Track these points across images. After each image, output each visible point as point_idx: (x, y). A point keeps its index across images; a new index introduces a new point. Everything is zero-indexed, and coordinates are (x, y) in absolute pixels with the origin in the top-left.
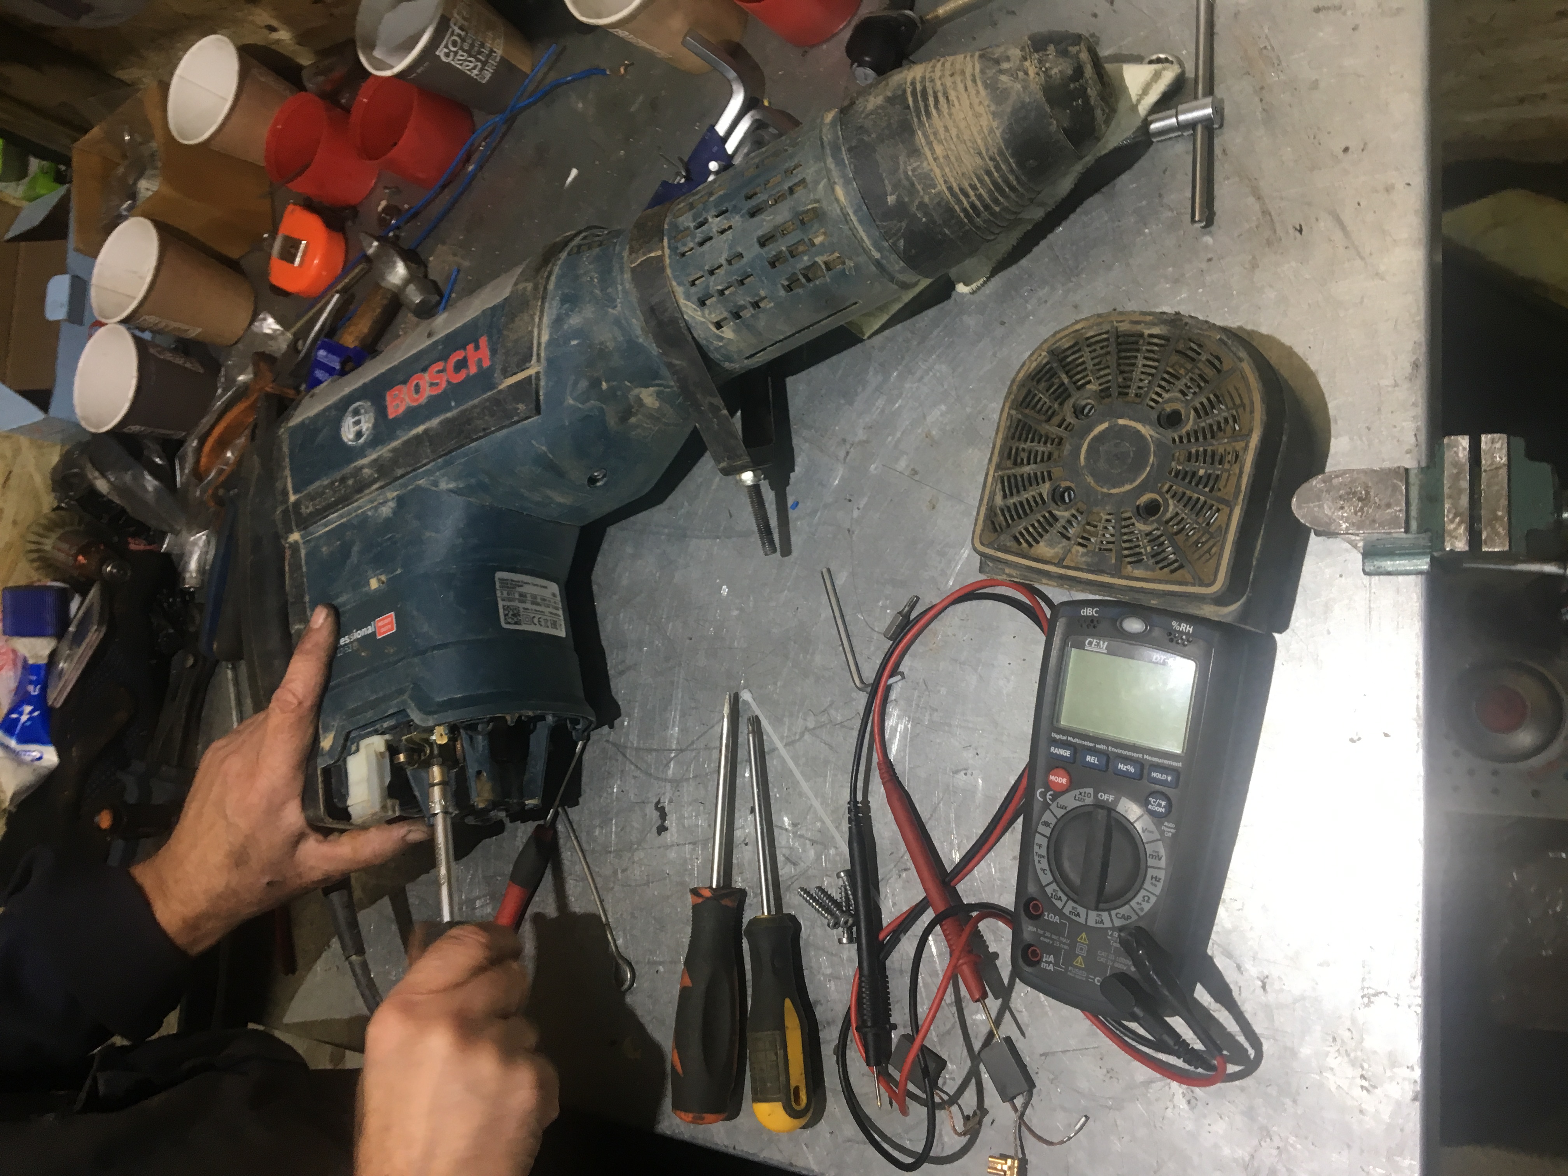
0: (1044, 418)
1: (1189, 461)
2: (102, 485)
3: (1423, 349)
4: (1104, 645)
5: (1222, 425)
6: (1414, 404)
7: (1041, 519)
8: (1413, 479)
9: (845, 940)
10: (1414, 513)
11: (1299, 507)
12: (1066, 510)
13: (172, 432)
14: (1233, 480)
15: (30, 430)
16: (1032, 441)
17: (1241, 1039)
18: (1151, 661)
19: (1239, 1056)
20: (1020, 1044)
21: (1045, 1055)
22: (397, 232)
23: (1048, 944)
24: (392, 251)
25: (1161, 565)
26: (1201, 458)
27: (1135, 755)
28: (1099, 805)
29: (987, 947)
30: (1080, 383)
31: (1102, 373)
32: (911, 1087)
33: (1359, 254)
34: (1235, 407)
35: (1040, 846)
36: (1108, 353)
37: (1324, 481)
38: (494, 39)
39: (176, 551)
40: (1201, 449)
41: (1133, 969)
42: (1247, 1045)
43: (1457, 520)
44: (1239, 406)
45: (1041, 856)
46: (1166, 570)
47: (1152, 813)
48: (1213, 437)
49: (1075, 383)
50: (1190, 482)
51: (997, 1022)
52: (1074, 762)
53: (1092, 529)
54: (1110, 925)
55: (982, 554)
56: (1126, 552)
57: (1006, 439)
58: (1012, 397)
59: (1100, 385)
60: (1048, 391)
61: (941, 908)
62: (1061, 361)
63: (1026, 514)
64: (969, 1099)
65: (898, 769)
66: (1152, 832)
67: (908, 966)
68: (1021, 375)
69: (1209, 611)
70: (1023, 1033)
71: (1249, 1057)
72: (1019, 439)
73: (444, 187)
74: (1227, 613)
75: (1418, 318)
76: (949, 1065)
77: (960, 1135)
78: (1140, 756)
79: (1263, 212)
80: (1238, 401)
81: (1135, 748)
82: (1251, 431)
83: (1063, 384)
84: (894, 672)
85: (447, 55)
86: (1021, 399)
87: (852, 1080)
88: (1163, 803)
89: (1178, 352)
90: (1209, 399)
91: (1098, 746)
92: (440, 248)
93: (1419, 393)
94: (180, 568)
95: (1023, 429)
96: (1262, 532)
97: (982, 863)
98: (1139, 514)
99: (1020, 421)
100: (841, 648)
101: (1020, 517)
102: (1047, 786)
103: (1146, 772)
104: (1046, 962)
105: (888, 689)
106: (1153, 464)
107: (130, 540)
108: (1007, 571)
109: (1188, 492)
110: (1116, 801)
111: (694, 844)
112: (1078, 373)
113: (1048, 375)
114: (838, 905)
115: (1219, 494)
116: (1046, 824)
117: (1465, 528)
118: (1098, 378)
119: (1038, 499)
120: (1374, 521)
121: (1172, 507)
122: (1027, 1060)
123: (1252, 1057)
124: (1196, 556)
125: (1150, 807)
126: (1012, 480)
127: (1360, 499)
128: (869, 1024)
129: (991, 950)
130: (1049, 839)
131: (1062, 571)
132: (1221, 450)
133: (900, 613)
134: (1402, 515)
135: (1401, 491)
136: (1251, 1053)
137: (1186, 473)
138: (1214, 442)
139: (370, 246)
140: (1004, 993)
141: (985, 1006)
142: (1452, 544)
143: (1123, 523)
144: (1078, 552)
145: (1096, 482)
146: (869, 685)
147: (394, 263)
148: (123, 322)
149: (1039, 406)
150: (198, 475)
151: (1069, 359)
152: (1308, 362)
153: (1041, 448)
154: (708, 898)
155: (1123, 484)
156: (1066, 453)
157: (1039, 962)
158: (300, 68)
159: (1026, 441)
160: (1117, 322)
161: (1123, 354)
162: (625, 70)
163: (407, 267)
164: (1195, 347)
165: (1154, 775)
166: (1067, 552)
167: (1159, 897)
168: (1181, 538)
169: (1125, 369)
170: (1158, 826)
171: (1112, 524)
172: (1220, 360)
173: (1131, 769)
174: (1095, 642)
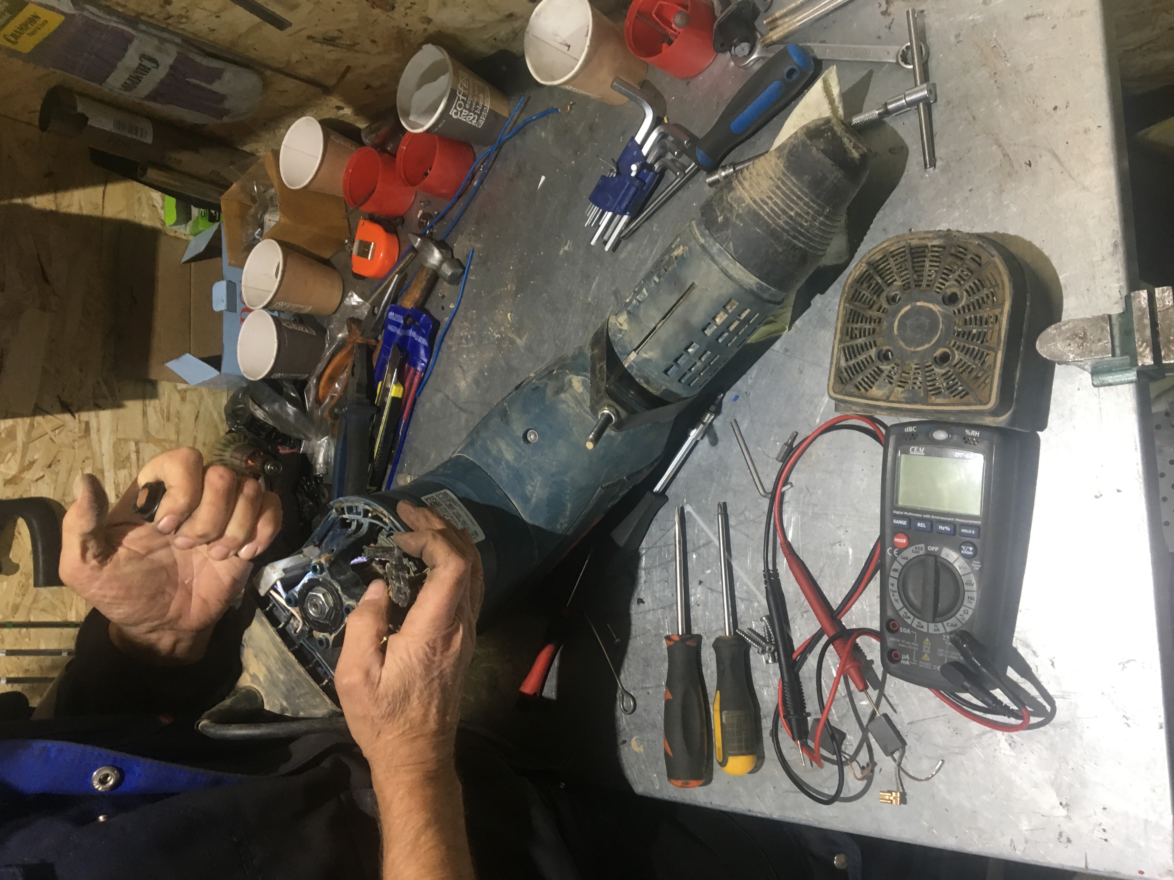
0: (867, 306)
1: (966, 324)
2: (259, 414)
3: (1120, 234)
4: (922, 450)
5: (985, 300)
6: (1117, 271)
7: (872, 372)
8: (1114, 321)
9: (770, 661)
10: (1117, 343)
11: (1041, 347)
12: (888, 365)
13: (299, 375)
14: (996, 334)
15: (210, 384)
16: (861, 322)
17: (1041, 700)
18: (954, 458)
19: (1039, 710)
20: (894, 718)
21: (911, 723)
22: (431, 230)
23: (904, 648)
24: (431, 244)
25: (954, 394)
26: (973, 322)
27: (949, 519)
28: (929, 554)
29: (866, 657)
30: (889, 281)
31: (903, 274)
32: (824, 753)
33: (1071, 176)
34: (993, 287)
35: (893, 585)
36: (906, 260)
37: (1056, 329)
38: (484, 99)
39: (309, 452)
40: (973, 316)
41: (962, 658)
42: (1045, 703)
43: (1145, 344)
44: (995, 286)
45: (894, 591)
46: (957, 397)
47: (965, 556)
48: (980, 308)
49: (886, 282)
50: (968, 338)
51: (877, 704)
52: (910, 528)
53: (907, 375)
54: (944, 631)
55: (835, 399)
56: (930, 388)
57: (843, 323)
58: (845, 295)
59: (903, 281)
60: (869, 288)
61: (832, 634)
62: (875, 269)
63: (862, 370)
64: (863, 757)
65: (795, 546)
66: (965, 568)
67: (814, 675)
68: (850, 281)
69: (989, 421)
70: (895, 711)
71: (1047, 711)
72: (853, 322)
73: (459, 197)
74: (1002, 420)
75: (1114, 214)
76: (848, 737)
77: (860, 779)
78: (953, 519)
79: (1004, 155)
80: (994, 283)
81: (948, 515)
82: (1004, 301)
83: (878, 283)
84: (785, 483)
85: (456, 114)
86: (851, 296)
87: (784, 751)
88: (971, 549)
89: (952, 255)
90: (974, 283)
91: (924, 516)
92: (460, 238)
93: (1120, 263)
94: (313, 463)
95: (854, 315)
96: (1019, 365)
97: (857, 602)
98: (936, 363)
99: (852, 310)
100: (749, 471)
101: (858, 372)
102: (894, 546)
103: (958, 528)
104: (904, 660)
105: (783, 494)
106: (942, 329)
107: (279, 447)
108: (854, 408)
109: (967, 345)
110: (940, 551)
111: (664, 608)
112: (888, 275)
113: (868, 279)
114: (763, 639)
115: (987, 344)
116: (895, 570)
117: (1150, 350)
118: (901, 277)
119: (869, 360)
120: (1091, 351)
121: (958, 356)
122: (899, 728)
123: (1049, 711)
124: (976, 385)
125: (962, 552)
126: (851, 349)
127: (1080, 338)
128: (792, 713)
129: (868, 658)
130: (898, 579)
131: (890, 405)
132: (986, 315)
133: (786, 444)
134: (1109, 345)
135: (1107, 330)
136: (1048, 708)
137: (964, 333)
138: (981, 311)
139: (416, 241)
140: (880, 686)
141: (867, 694)
142: (1142, 361)
143: (927, 369)
144: (898, 391)
145: (907, 345)
146: (769, 494)
147: (433, 251)
148: (264, 308)
149: (864, 299)
150: (318, 401)
151: (881, 267)
152: (1043, 251)
153: (867, 326)
154: (677, 642)
155: (922, 344)
156: (884, 327)
157: (899, 660)
158: (359, 130)
159: (857, 322)
160: (910, 239)
161: (916, 260)
162: (570, 108)
163: (441, 252)
164: (963, 250)
165: (963, 531)
166: (891, 392)
167: (974, 610)
168: (965, 375)
169: (918, 269)
170: (969, 564)
171: (919, 371)
172: (980, 258)
173: (948, 529)
174: (916, 448)
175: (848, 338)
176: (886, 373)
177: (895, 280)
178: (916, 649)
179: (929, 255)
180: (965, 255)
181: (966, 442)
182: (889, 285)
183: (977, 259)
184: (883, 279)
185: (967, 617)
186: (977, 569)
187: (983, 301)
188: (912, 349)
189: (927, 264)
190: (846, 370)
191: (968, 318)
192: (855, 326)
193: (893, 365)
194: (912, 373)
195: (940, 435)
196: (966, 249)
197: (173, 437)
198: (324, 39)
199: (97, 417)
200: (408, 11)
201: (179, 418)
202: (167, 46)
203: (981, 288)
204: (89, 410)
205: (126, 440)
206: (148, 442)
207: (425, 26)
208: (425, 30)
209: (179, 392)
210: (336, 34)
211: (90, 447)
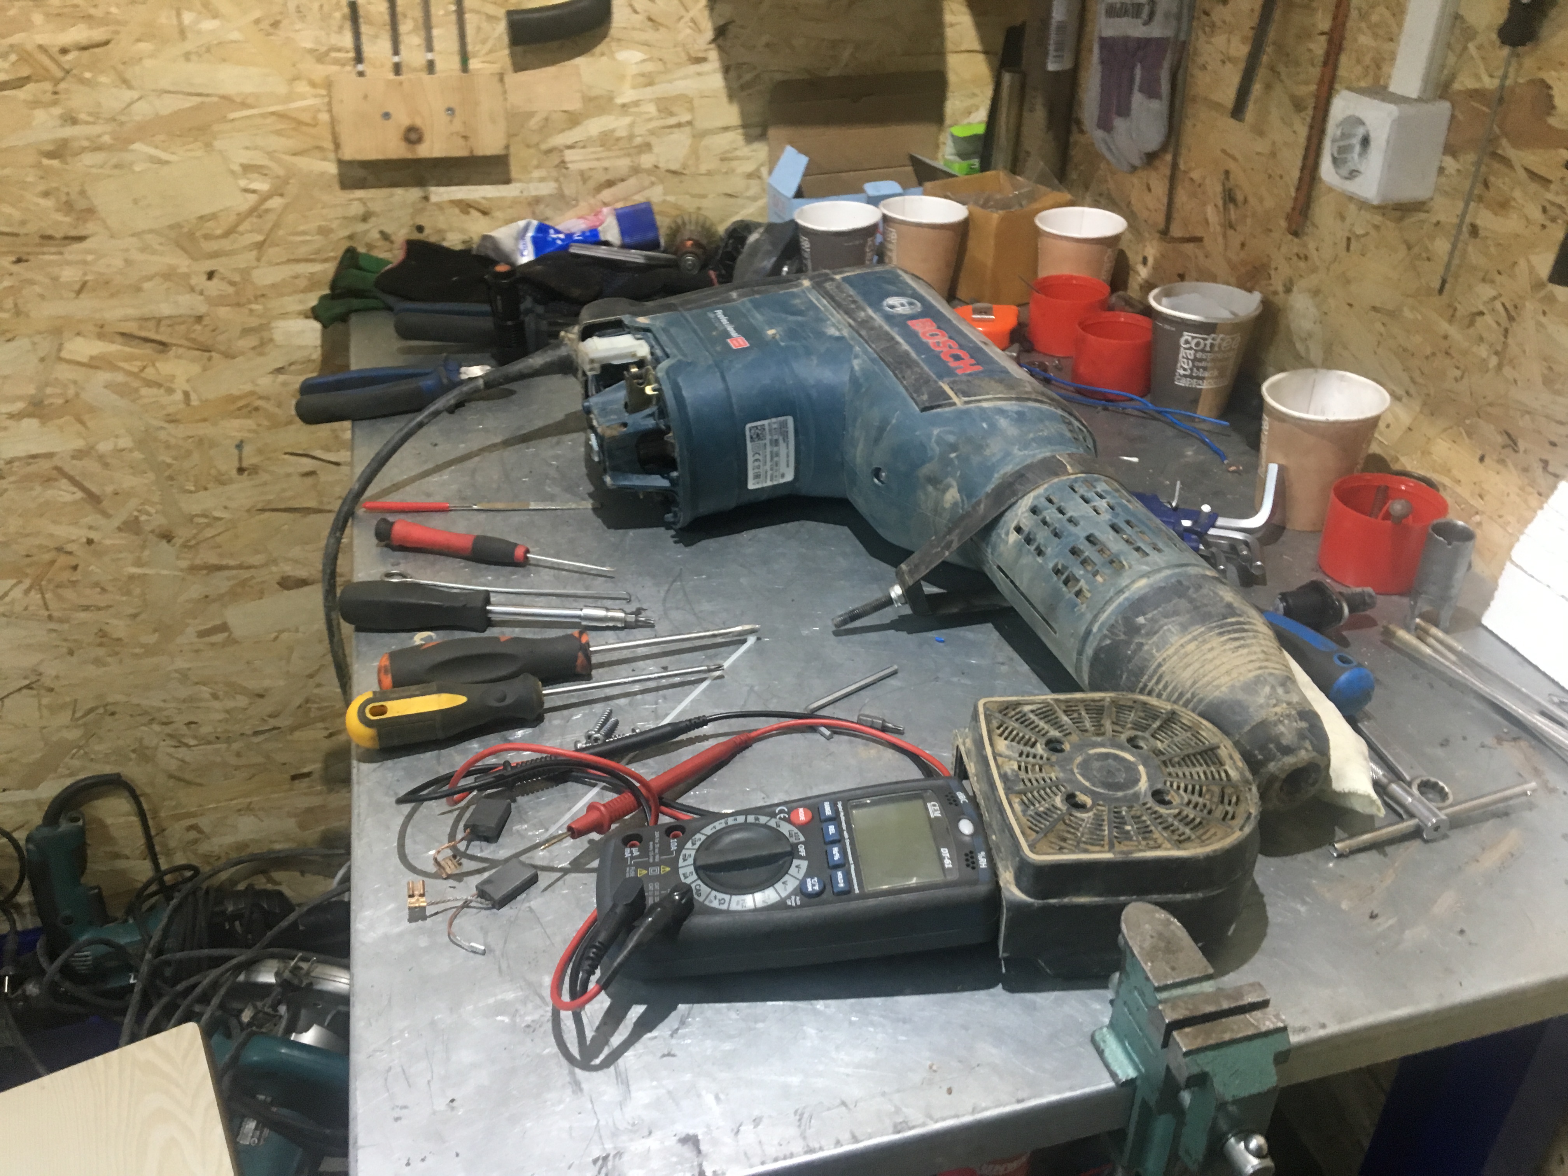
0: (1114, 720)
1: (1134, 818)
4: (938, 815)
5: (1177, 833)
7: (1027, 737)
9: (578, 745)
12: (1044, 750)
14: (1134, 848)
16: (1091, 718)
19: (589, 1052)
21: (532, 911)
23: (649, 849)
25: (1032, 820)
26: (1141, 825)
28: (795, 847)
30: (1158, 736)
31: (1175, 747)
34: (1198, 837)
36: (1194, 748)
37: (1168, 919)
38: (1213, 378)
40: (1149, 823)
46: (1030, 823)
47: (803, 884)
48: (1163, 828)
49: (1155, 733)
50: (1115, 822)
52: (822, 819)
53: (1037, 770)
56: (1029, 795)
57: (1082, 701)
58: (1120, 697)
59: (1164, 748)
60: (1140, 718)
62: (1169, 721)
63: (1025, 727)
66: (786, 889)
69: (1006, 877)
70: (545, 890)
71: (591, 1060)
72: (1088, 710)
74: (1013, 893)
76: (494, 845)
83: (1150, 725)
85: (1187, 342)
86: (1120, 702)
90: (1195, 819)
91: (845, 832)
95: (1097, 710)
98: (1068, 797)
99: (1104, 706)
101: (1021, 723)
102: (792, 812)
103: (841, 868)
104: (631, 851)
105: (817, 729)
106: (1117, 795)
107: (715, 270)
109: (1106, 823)
110: (801, 858)
112: (1166, 733)
113: (1152, 715)
115: (1116, 842)
116: (757, 819)
118: (1168, 746)
120: (1152, 962)
121: (1087, 816)
122: (521, 899)
125: (809, 880)
126: (1051, 712)
131: (990, 757)
132: (1155, 836)
133: (884, 721)
135: (1191, 975)
136: (596, 1062)
137: (1122, 818)
138: (1160, 830)
143: (1054, 789)
145: (1080, 764)
148: (884, 216)
149: (1123, 715)
151: (1173, 725)
153: (1088, 724)
155: (1088, 780)
156: (1093, 740)
159: (1089, 714)
160: (1224, 747)
161: (1199, 757)
162: (1233, 472)
165: (839, 876)
166: (1010, 758)
167: (728, 912)
168: (1063, 827)
169: (1187, 759)
170: (794, 893)
171: (1048, 781)
172: (1233, 818)
173: (837, 857)
174: (937, 808)
175: (1064, 708)
176: (1033, 751)
177: (1162, 742)
178: (651, 860)
179: (1213, 769)
180: (1230, 804)
181: (966, 855)
182: (1153, 736)
183: (1229, 816)
184: (1160, 728)
185: (715, 904)
186: (789, 903)
187: (1173, 832)
188: (1076, 771)
189: (1199, 769)
190: (1020, 712)
191: (1144, 818)
192: (1083, 713)
193: (1045, 756)
194: (1044, 775)
195: (966, 827)
196: (1237, 803)
197: (703, 168)
198: (1230, 190)
199: (714, 71)
200: (1295, 258)
201: (726, 173)
202: (1174, 23)
203: (1192, 826)
204: (721, 59)
205: (691, 110)
206: (694, 136)
207: (1280, 289)
208: (1275, 293)
209: (758, 170)
210: (1240, 197)
211: (679, 65)
